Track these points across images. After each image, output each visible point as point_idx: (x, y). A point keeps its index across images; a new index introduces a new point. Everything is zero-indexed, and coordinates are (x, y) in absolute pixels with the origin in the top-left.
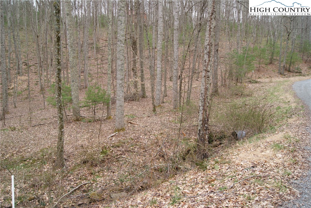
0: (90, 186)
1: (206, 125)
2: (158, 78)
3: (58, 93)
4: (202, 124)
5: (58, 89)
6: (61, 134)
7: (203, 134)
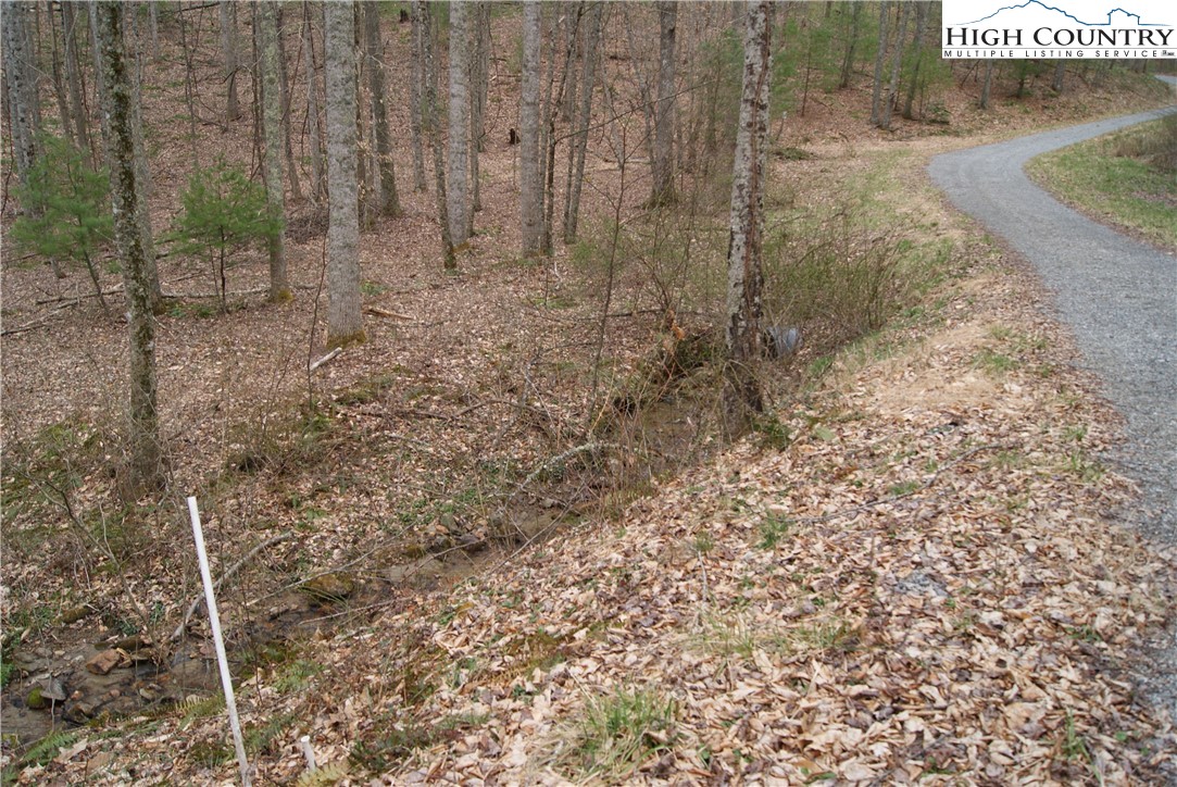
0: (295, 549)
1: (757, 299)
2: (456, 140)
3: (124, 198)
4: (743, 296)
5: (122, 181)
6: (143, 363)
7: (746, 329)
